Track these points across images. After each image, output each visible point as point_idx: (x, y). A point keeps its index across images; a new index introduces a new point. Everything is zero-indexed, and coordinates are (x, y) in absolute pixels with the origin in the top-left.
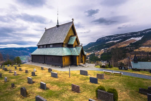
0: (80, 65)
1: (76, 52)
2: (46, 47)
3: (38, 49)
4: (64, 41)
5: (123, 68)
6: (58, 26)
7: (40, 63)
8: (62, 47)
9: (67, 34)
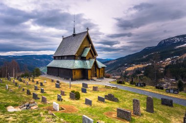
0: (92, 79)
1: (89, 64)
2: (61, 59)
3: (54, 61)
4: (77, 53)
5: (139, 85)
6: (74, 35)
7: (54, 75)
8: (75, 59)
9: (80, 45)
